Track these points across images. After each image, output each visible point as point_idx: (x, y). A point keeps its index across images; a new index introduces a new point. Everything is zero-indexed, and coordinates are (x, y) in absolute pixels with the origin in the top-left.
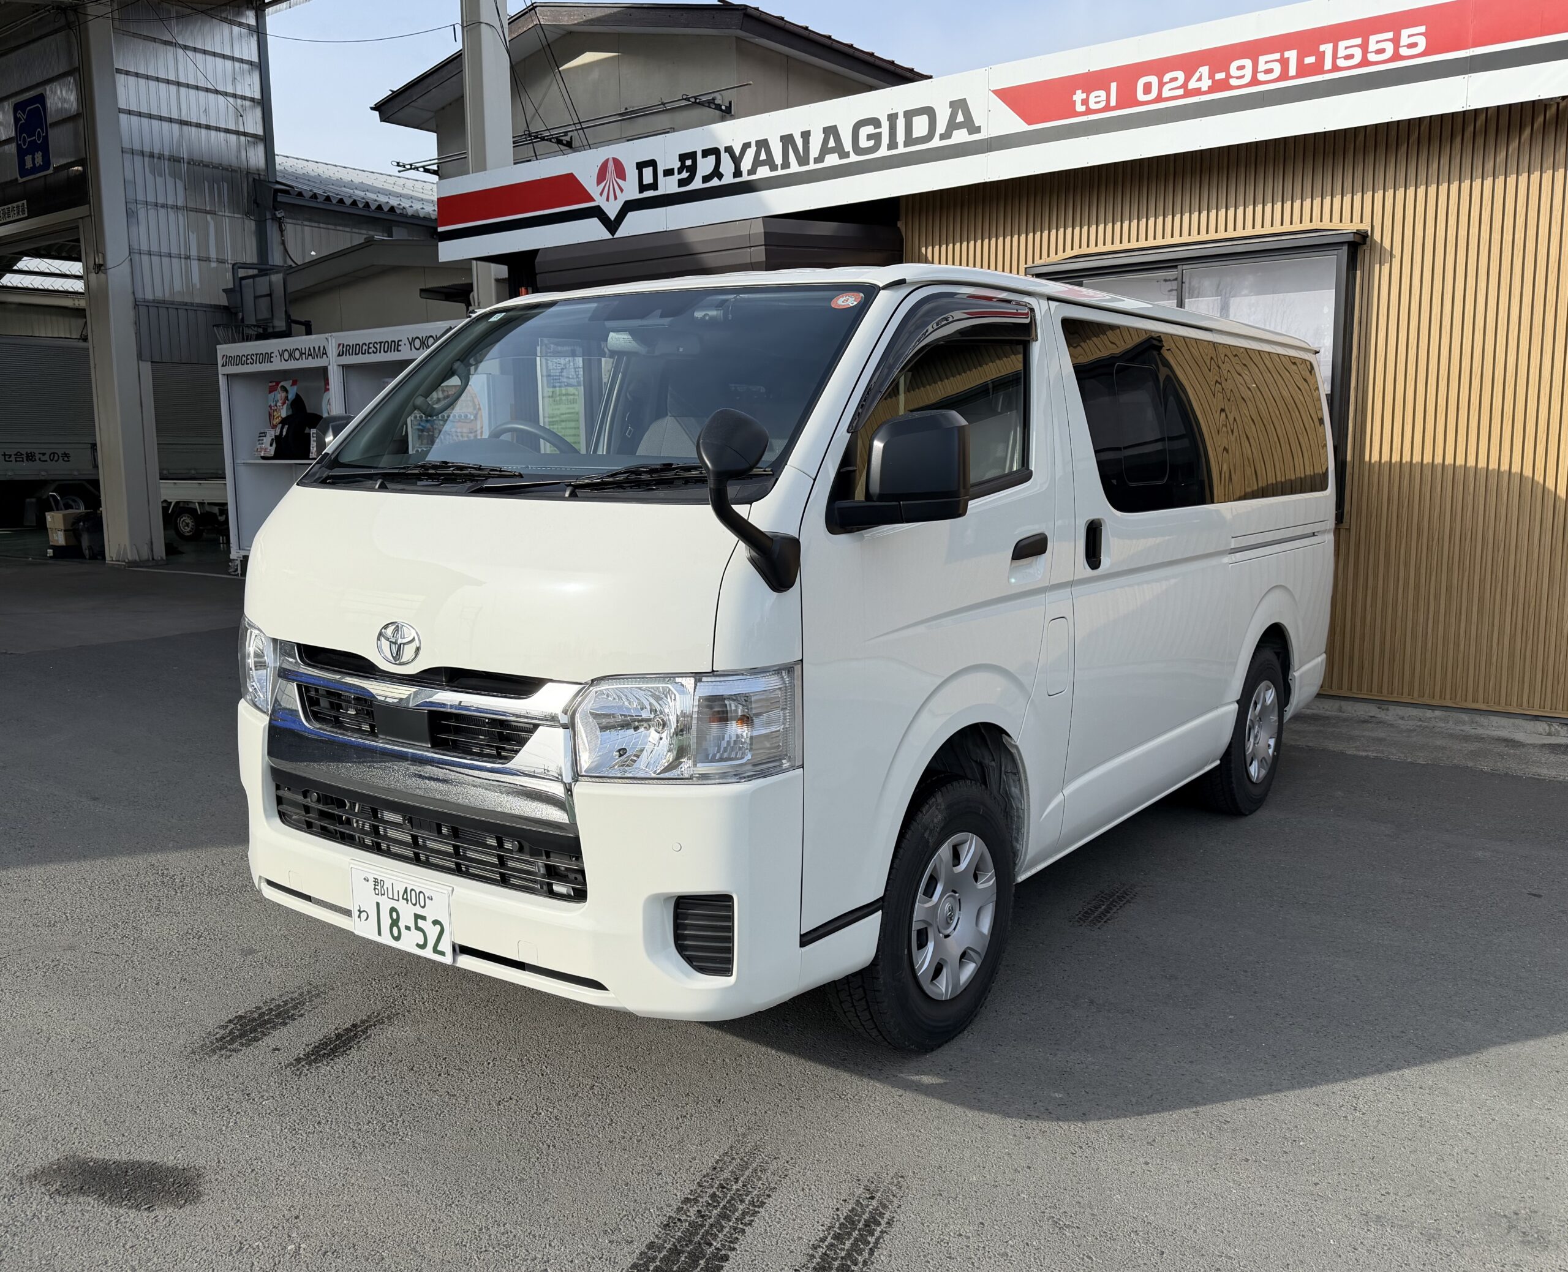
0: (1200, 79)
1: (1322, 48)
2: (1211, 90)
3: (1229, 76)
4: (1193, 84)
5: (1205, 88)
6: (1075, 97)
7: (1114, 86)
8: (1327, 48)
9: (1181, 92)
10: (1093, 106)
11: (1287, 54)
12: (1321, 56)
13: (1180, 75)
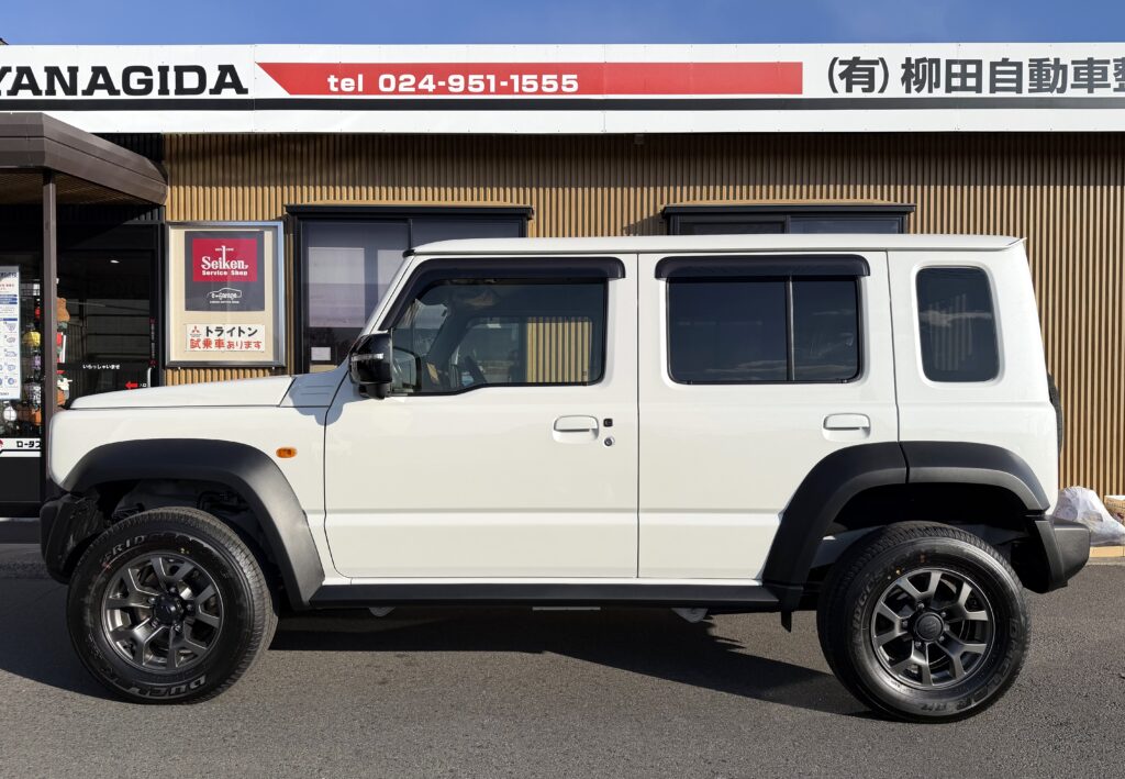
0: (427, 83)
1: (512, 77)
2: (435, 92)
3: (448, 85)
4: (421, 86)
5: (431, 90)
6: (329, 80)
7: (360, 77)
8: (515, 78)
9: (413, 90)
10: (344, 89)
11: (488, 77)
12: (511, 83)
13: (413, 79)
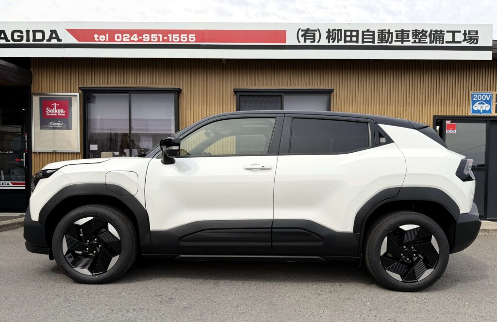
2: (138, 41)
3: (143, 38)
4: (132, 39)
5: (136, 40)
6: (95, 36)
7: (107, 35)
8: (170, 36)
9: (129, 40)
10: (101, 39)
11: (159, 35)
13: (128, 36)
